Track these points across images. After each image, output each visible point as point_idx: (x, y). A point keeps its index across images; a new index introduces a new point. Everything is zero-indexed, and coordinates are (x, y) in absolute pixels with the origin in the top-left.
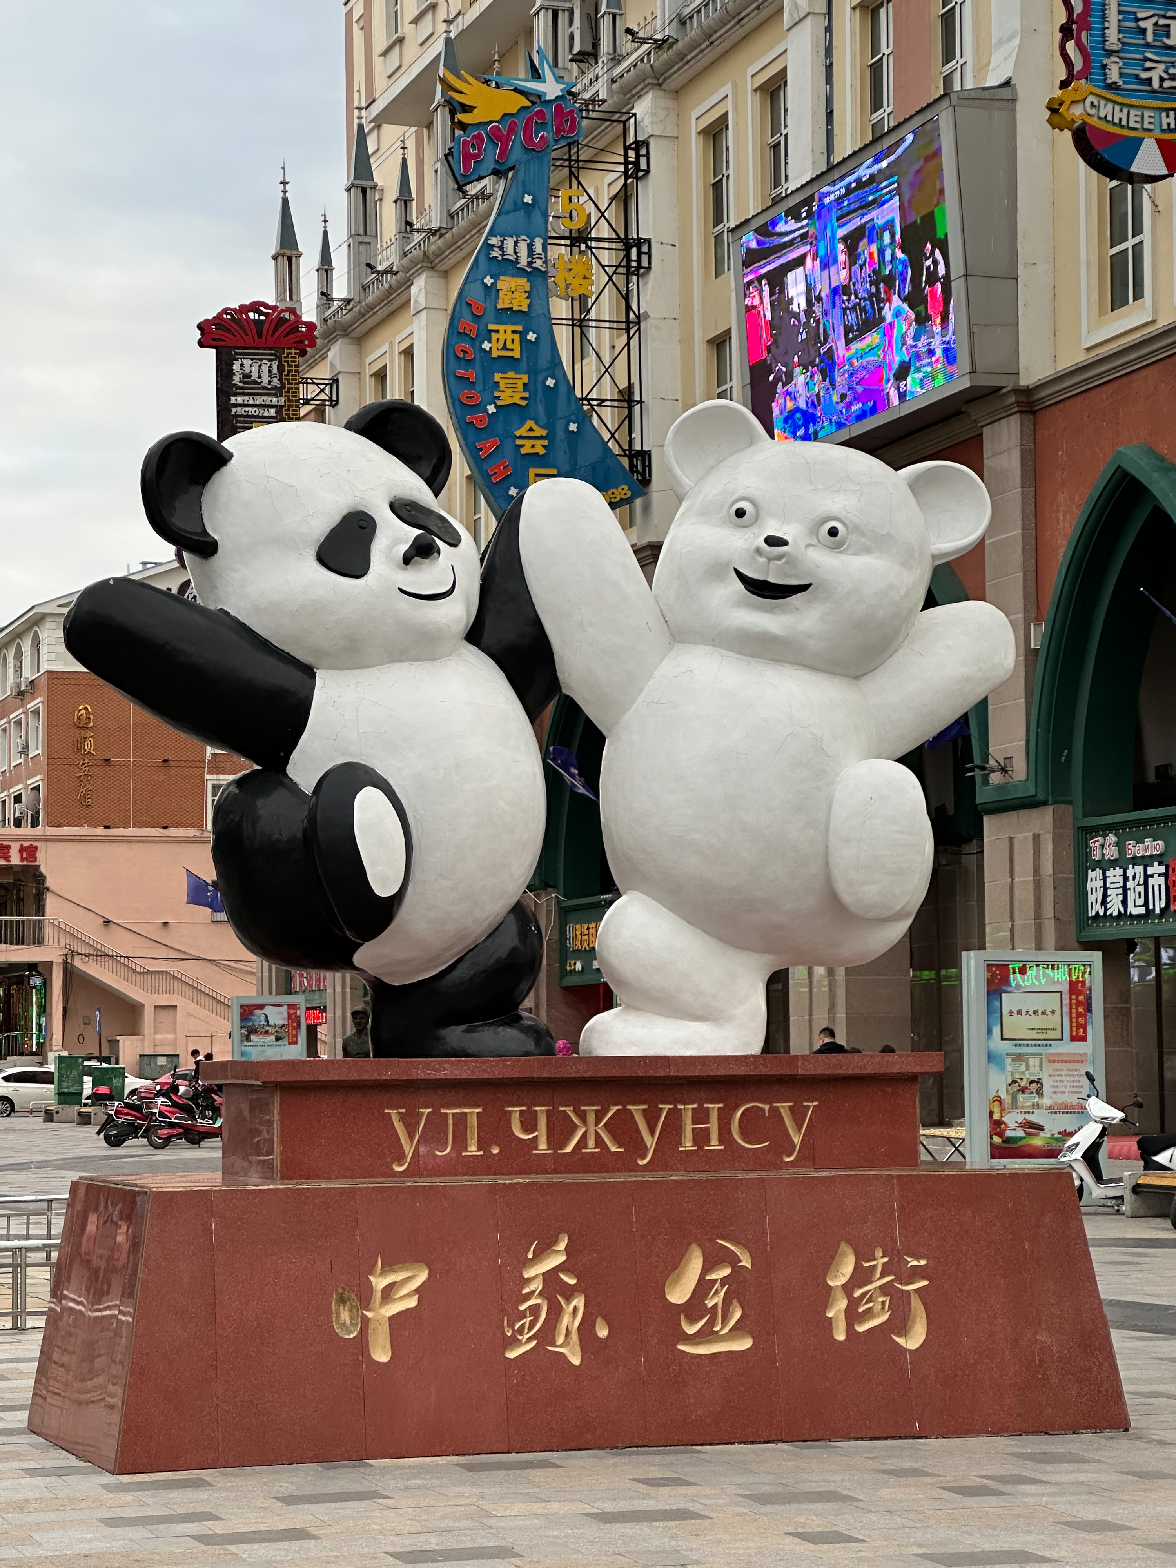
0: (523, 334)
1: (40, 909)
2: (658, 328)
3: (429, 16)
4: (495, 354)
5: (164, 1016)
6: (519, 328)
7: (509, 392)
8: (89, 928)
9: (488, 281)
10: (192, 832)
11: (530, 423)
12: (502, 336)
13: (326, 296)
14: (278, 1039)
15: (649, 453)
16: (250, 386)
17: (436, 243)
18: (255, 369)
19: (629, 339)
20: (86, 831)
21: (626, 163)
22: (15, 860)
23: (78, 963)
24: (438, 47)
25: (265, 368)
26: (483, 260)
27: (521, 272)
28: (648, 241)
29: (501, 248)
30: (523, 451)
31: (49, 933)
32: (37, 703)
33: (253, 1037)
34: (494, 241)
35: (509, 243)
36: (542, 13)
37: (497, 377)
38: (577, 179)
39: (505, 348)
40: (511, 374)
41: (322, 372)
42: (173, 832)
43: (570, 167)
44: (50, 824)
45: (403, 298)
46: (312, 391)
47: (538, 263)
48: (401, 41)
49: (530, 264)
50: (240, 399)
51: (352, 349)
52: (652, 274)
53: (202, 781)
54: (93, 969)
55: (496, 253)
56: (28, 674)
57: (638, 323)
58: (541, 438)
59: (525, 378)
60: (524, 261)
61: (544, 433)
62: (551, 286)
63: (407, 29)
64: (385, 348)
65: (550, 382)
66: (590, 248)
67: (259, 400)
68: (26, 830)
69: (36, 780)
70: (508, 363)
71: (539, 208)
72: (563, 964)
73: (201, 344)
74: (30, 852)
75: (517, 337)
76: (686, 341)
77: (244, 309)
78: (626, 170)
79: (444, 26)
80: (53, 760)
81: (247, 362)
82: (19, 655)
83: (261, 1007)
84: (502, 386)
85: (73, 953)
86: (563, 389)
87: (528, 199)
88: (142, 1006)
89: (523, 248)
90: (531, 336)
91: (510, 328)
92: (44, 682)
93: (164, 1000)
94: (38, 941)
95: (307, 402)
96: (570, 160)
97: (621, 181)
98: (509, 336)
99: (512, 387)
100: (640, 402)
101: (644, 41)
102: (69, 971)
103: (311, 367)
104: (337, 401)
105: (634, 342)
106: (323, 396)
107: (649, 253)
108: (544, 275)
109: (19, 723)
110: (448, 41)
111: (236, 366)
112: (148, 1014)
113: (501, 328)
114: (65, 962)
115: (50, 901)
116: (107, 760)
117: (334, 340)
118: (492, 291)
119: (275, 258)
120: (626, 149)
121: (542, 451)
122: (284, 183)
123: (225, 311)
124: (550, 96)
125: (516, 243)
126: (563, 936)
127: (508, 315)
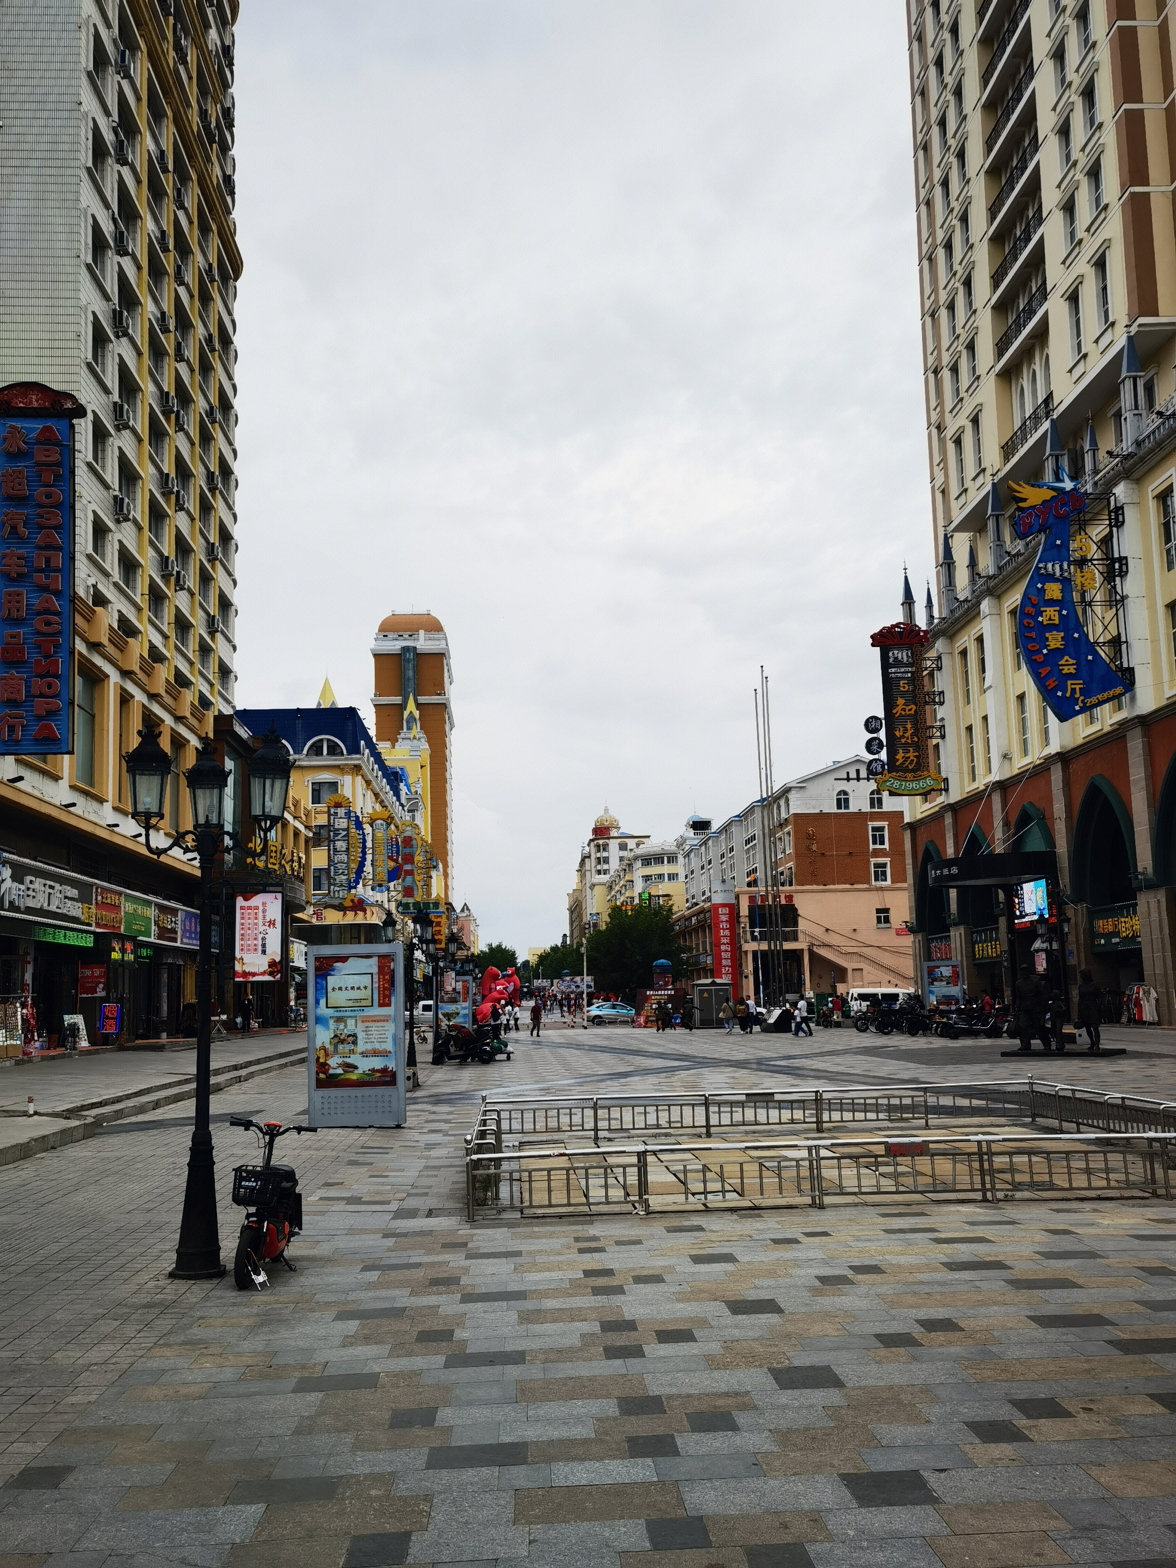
0: (1060, 612)
1: (796, 924)
2: (1134, 602)
3: (982, 475)
4: (1045, 623)
5: (858, 973)
6: (1058, 608)
7: (1054, 642)
8: (819, 932)
9: (1039, 586)
10: (865, 886)
11: (1066, 658)
12: (1048, 613)
13: (931, 617)
14: (948, 983)
15: (1133, 668)
16: (898, 663)
17: (992, 583)
18: (900, 655)
19: (1117, 610)
20: (815, 887)
21: (1110, 519)
22: (783, 902)
23: (815, 949)
24: (988, 487)
25: (904, 654)
26: (1035, 575)
27: (1056, 580)
28: (1126, 558)
29: (1045, 568)
30: (1064, 672)
31: (801, 936)
32: (789, 828)
33: (935, 983)
34: (1041, 565)
35: (1050, 565)
36: (1050, 458)
37: (1047, 635)
38: (1085, 531)
39: (1050, 619)
40: (1055, 633)
41: (932, 654)
42: (856, 886)
43: (1080, 524)
44: (798, 884)
45: (976, 612)
46: (929, 663)
47: (1066, 574)
48: (966, 490)
49: (1061, 575)
50: (893, 670)
51: (946, 641)
52: (1129, 575)
53: (869, 861)
54: (823, 952)
55: (1043, 571)
56: (784, 815)
57: (1123, 601)
58: (1073, 664)
59: (1062, 634)
60: (1058, 574)
61: (1074, 662)
62: (1073, 586)
63: (968, 483)
64: (966, 638)
65: (1076, 635)
66: (1094, 565)
67: (902, 670)
68: (787, 888)
69: (790, 864)
70: (1052, 627)
71: (1065, 546)
72: (1093, 942)
73: (873, 645)
74: (790, 898)
75: (1056, 613)
76: (1152, 608)
77: (893, 626)
78: (1110, 523)
79: (991, 478)
80: (798, 855)
81: (896, 652)
82: (779, 807)
83: (938, 967)
84: (1050, 639)
85: (813, 945)
86: (1084, 638)
87: (1058, 542)
88: (846, 969)
89: (1057, 567)
90: (1064, 612)
91: (1052, 609)
92: (792, 819)
93: (857, 966)
94: (796, 939)
95: (926, 669)
96: (1079, 520)
97: (1108, 530)
98: (1052, 613)
99: (1054, 639)
100: (1127, 642)
101: (1117, 456)
102: (812, 953)
103: (928, 651)
104: (941, 668)
105: (1121, 612)
106: (934, 666)
107: (1127, 564)
108: (1070, 580)
109: (780, 839)
110: (993, 484)
111: (891, 654)
112: (850, 972)
113: (1048, 609)
114: (809, 949)
115: (800, 920)
116: (823, 854)
117: (938, 638)
118: (1043, 590)
119: (902, 604)
120: (1110, 512)
121: (1074, 671)
122: (905, 569)
123: (884, 628)
124: (1068, 489)
125: (1053, 565)
126: (1091, 926)
127: (1051, 602)
